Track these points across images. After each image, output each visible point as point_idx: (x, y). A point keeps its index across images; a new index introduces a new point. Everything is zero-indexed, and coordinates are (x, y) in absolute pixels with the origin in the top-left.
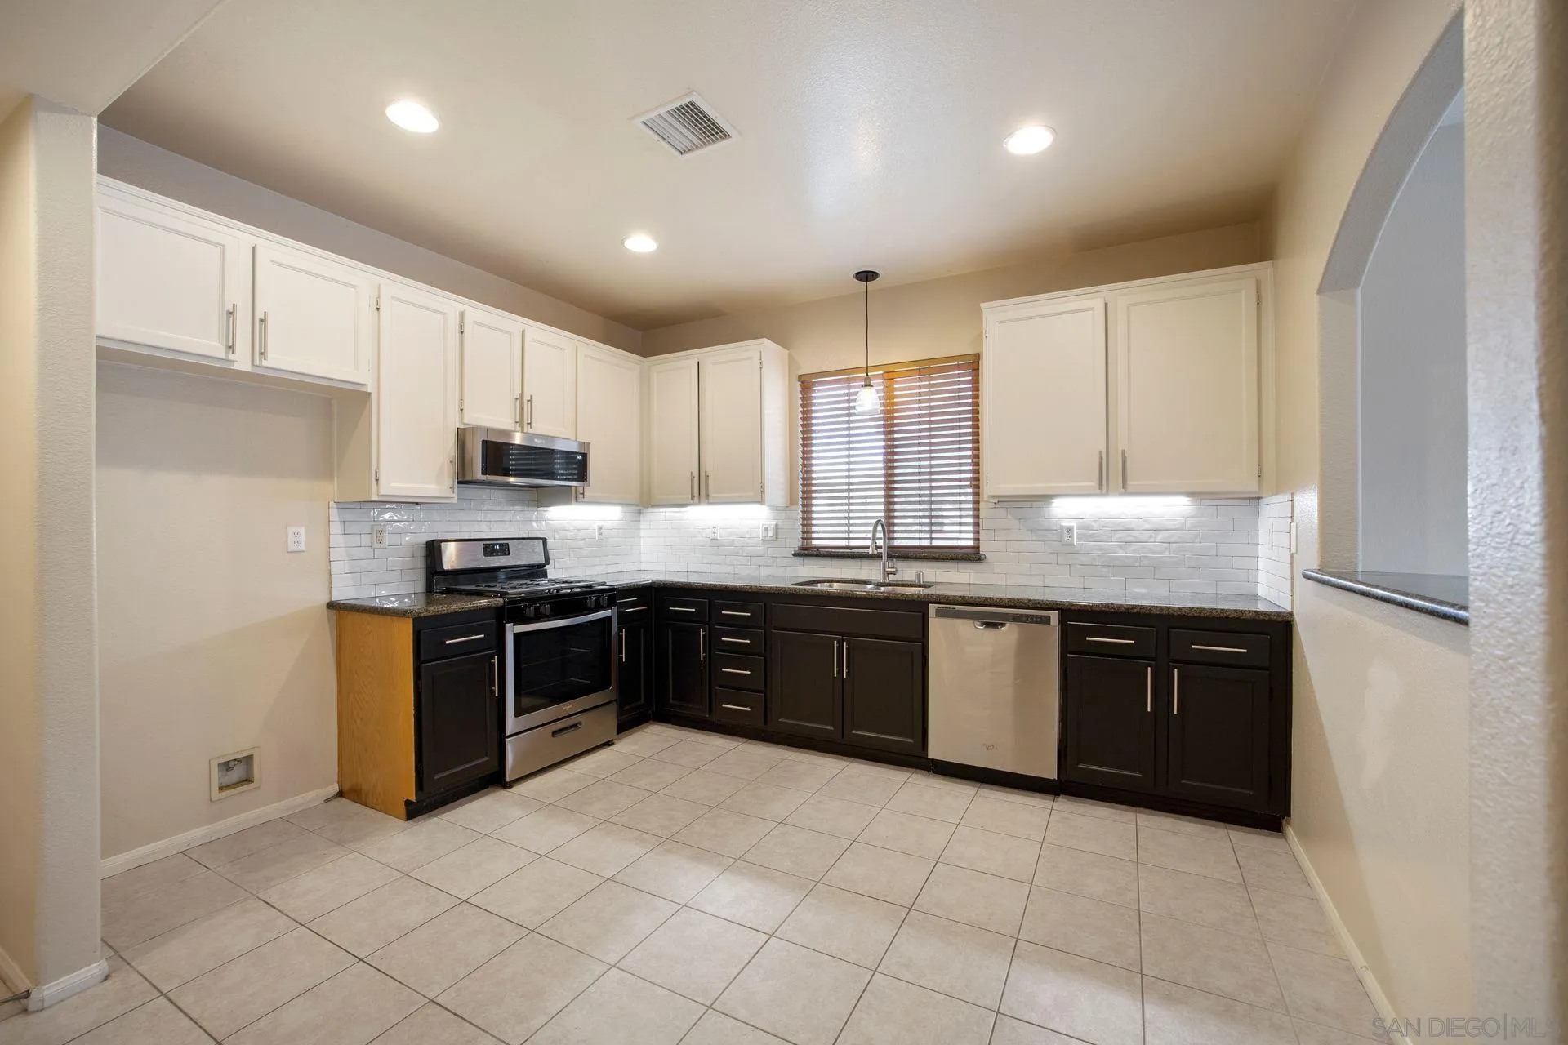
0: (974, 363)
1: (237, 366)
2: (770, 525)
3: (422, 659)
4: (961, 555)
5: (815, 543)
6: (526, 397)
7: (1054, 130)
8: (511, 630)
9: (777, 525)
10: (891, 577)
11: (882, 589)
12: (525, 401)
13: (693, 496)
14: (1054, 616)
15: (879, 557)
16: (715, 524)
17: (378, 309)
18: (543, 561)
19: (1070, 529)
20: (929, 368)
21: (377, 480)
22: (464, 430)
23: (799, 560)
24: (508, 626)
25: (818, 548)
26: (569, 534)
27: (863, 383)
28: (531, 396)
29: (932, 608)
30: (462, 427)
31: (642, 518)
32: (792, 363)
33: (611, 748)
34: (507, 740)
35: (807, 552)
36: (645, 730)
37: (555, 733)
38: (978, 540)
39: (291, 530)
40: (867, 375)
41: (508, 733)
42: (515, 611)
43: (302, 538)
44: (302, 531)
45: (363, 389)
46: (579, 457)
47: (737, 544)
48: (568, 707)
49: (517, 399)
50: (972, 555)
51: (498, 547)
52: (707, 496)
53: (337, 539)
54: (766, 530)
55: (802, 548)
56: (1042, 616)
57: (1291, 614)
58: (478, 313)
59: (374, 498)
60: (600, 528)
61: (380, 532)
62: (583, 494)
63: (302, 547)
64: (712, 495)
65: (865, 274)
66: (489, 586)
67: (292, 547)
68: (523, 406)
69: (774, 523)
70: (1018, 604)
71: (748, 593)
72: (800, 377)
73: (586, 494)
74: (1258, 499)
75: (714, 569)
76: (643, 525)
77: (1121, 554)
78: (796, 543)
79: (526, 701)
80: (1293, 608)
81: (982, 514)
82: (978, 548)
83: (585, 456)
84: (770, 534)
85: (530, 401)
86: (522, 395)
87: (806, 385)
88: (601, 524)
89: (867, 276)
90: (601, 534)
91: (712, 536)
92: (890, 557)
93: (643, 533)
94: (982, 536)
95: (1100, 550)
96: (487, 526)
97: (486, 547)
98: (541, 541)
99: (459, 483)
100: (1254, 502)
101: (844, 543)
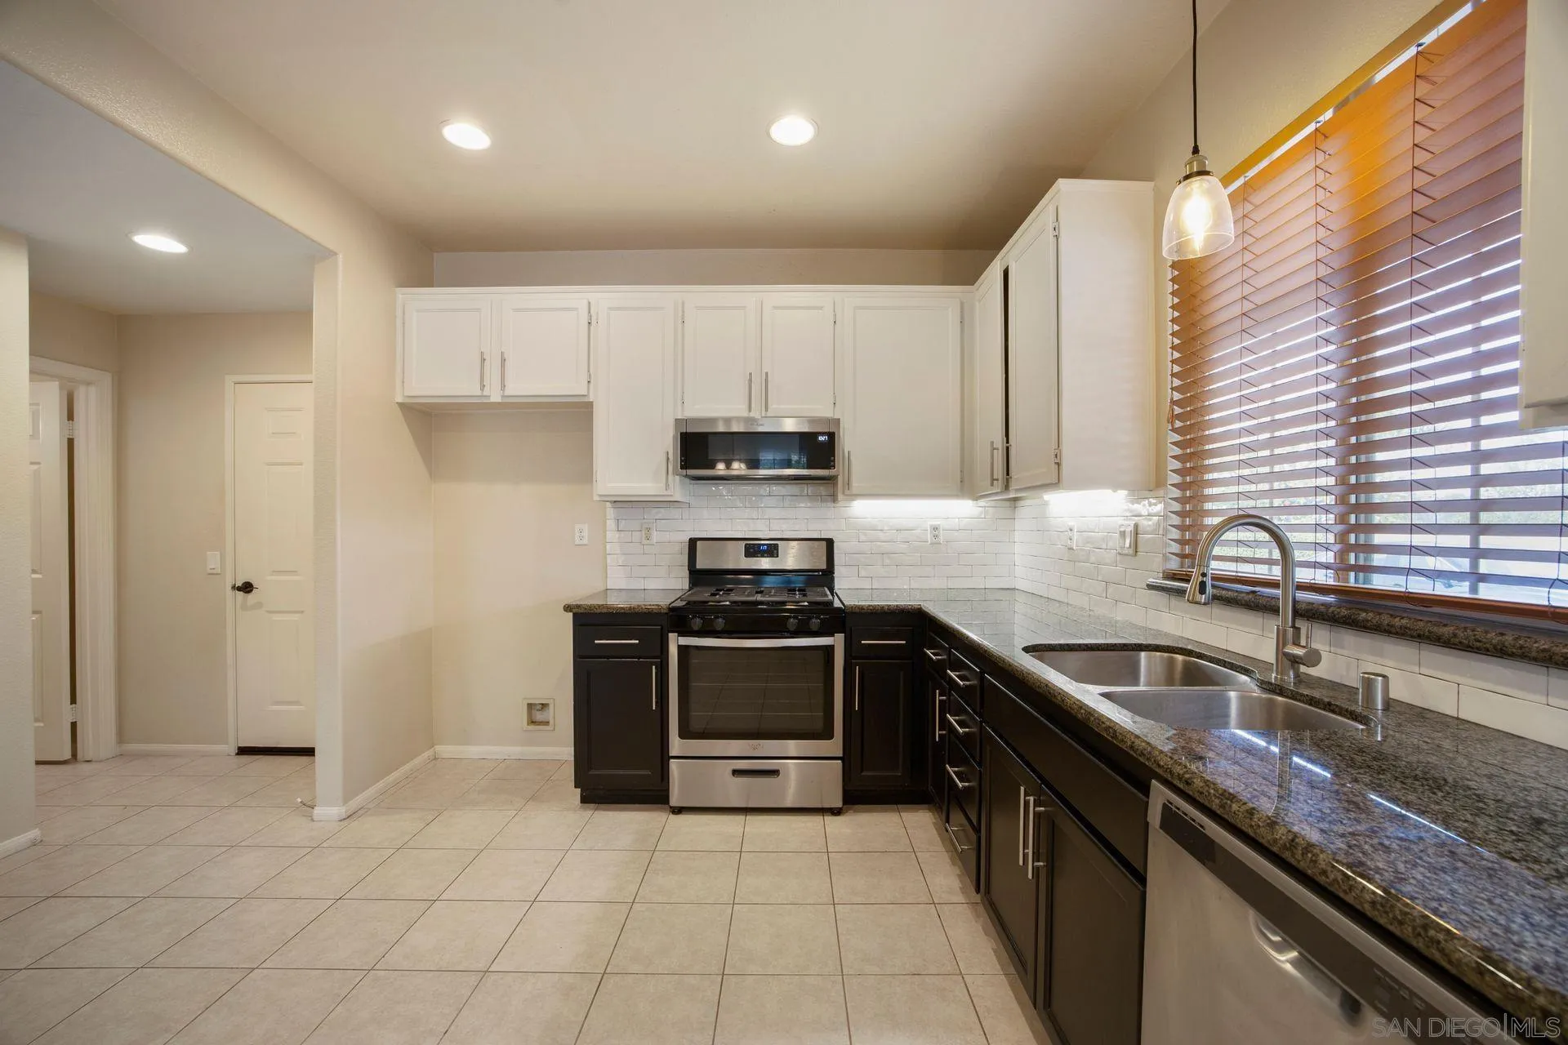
1: (492, 400)
2: (1127, 526)
8: (675, 642)
13: (993, 481)
18: (825, 566)
21: (596, 481)
24: (672, 636)
26: (881, 535)
31: (1016, 516)
34: (672, 760)
37: (736, 772)
39: (577, 527)
41: (672, 754)
42: (681, 620)
43: (585, 534)
44: (586, 527)
45: (586, 400)
46: (821, 438)
51: (766, 548)
53: (612, 535)
59: (595, 498)
60: (935, 528)
61: (649, 529)
63: (585, 541)
67: (578, 542)
69: (1132, 522)
73: (853, 485)
76: (1017, 524)
83: (831, 436)
90: (936, 536)
93: (1017, 536)
96: (766, 524)
97: (747, 548)
98: (824, 543)
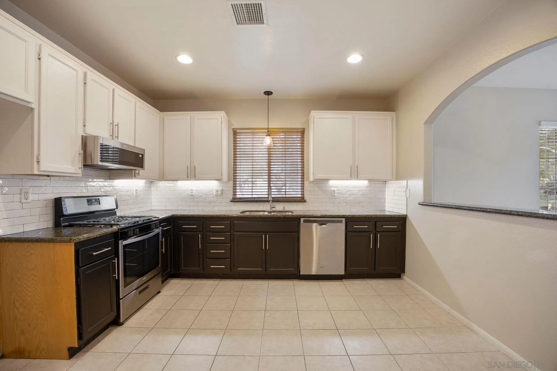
0: (303, 132)
2: (219, 189)
3: (80, 265)
4: (299, 200)
5: (238, 196)
6: (116, 123)
7: (362, 55)
8: (122, 244)
9: (222, 189)
10: (274, 209)
11: (273, 213)
12: (115, 126)
13: (188, 177)
14: (344, 220)
15: (268, 201)
16: (192, 189)
17: (39, 59)
18: (115, 207)
19: (334, 191)
20: (287, 131)
21: (38, 162)
22: (86, 137)
23: (233, 203)
24: (120, 242)
25: (240, 198)
26: (123, 194)
27: (266, 134)
28: (118, 123)
29: (302, 220)
30: (85, 135)
31: (152, 186)
32: (230, 123)
33: (160, 294)
34: (121, 301)
35: (235, 200)
36: (170, 283)
37: (140, 292)
38: (304, 194)
40: (268, 131)
41: (121, 298)
42: (123, 234)
45: (30, 105)
46: (140, 156)
47: (203, 197)
48: (144, 278)
49: (111, 124)
50: (302, 200)
51: (94, 201)
52: (195, 176)
54: (217, 191)
55: (233, 199)
56: (340, 220)
57: (407, 215)
58: (94, 75)
59: (36, 172)
60: (136, 191)
62: (139, 174)
64: (197, 176)
65: (268, 92)
66: (88, 222)
68: (114, 127)
69: (221, 188)
70: (332, 217)
71: (223, 217)
72: (233, 129)
73: (140, 174)
74: (386, 182)
75: (179, 208)
76: (152, 189)
77: (349, 199)
78: (231, 197)
79: (128, 280)
80: (407, 213)
81: (305, 185)
82: (304, 197)
83: (143, 155)
84: (219, 193)
85: (118, 125)
86: (113, 121)
87: (235, 133)
88: (137, 188)
89: (268, 93)
90: (136, 193)
91: (190, 194)
92: (273, 201)
93: (152, 192)
94: (305, 193)
95: (343, 197)
96: (86, 189)
97: (88, 201)
99: (84, 165)
100: (385, 182)
101: (250, 196)
